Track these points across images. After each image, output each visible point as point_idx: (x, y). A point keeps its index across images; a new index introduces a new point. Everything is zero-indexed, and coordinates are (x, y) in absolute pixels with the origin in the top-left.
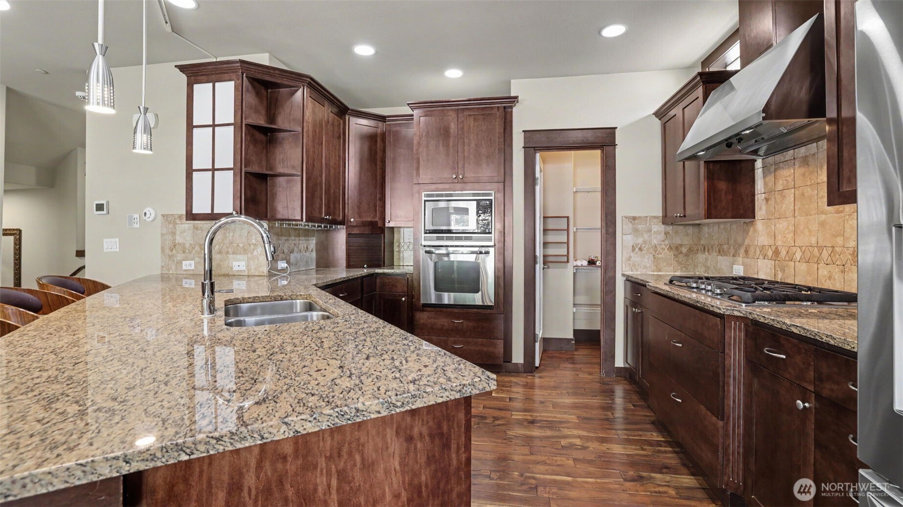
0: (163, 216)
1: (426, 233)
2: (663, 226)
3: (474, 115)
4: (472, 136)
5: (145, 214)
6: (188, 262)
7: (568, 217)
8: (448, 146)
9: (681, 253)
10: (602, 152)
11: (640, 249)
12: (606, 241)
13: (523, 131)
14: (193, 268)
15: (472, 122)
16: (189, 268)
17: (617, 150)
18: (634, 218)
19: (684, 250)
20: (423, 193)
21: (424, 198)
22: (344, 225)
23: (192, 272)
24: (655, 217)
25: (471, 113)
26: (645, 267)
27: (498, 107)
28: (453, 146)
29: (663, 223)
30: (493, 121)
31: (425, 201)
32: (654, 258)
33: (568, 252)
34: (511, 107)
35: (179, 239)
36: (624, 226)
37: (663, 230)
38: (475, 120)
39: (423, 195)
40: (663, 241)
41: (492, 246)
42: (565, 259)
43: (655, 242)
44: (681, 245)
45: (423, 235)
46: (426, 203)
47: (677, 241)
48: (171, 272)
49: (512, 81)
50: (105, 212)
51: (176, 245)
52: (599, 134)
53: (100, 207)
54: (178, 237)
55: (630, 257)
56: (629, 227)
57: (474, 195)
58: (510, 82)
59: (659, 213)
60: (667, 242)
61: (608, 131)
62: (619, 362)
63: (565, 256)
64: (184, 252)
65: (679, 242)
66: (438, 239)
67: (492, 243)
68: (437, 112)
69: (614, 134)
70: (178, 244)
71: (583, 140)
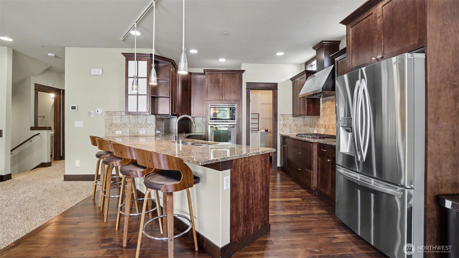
0: (106, 112)
1: (210, 120)
2: (292, 118)
3: (229, 76)
4: (228, 83)
5: (98, 111)
6: (118, 131)
7: (259, 114)
8: (219, 87)
9: (298, 127)
10: (273, 91)
11: (285, 126)
12: (274, 123)
13: (246, 83)
14: (121, 133)
15: (228, 78)
16: (119, 133)
17: (278, 91)
18: (283, 115)
19: (299, 126)
20: (210, 104)
21: (210, 106)
22: (176, 116)
23: (120, 135)
24: (290, 115)
25: (228, 75)
26: (287, 132)
27: (238, 73)
28: (221, 87)
29: (293, 116)
30: (236, 78)
31: (210, 107)
32: (290, 128)
33: (259, 127)
34: (242, 74)
35: (114, 122)
36: (280, 118)
37: (293, 119)
38: (229, 77)
39: (209, 105)
40: (293, 123)
41: (235, 125)
42: (257, 129)
43: (290, 123)
44: (298, 124)
45: (209, 120)
46: (211, 108)
47: (297, 123)
48: (110, 135)
49: (242, 64)
50: (76, 110)
51: (112, 124)
52: (272, 85)
53: (73, 108)
54: (113, 121)
55: (282, 128)
56: (282, 118)
57: (229, 106)
58: (241, 64)
59: (291, 113)
60: (294, 123)
61: (275, 84)
62: (279, 165)
63: (257, 128)
64: (116, 127)
65: (298, 123)
66: (215, 122)
67: (235, 124)
68: (215, 74)
69: (277, 85)
70: (114, 124)
71: (267, 87)
